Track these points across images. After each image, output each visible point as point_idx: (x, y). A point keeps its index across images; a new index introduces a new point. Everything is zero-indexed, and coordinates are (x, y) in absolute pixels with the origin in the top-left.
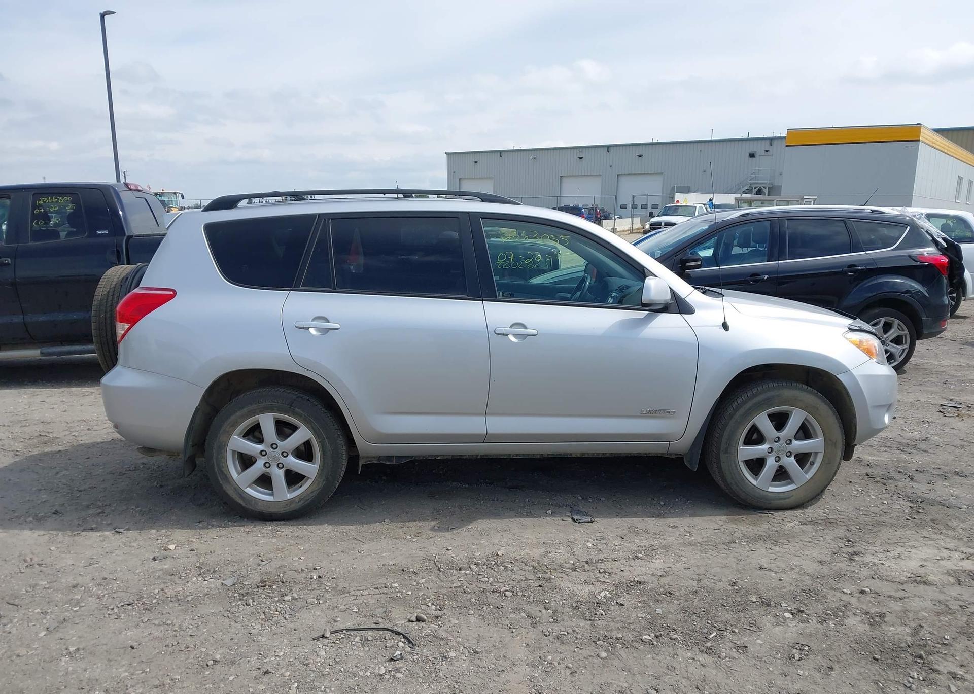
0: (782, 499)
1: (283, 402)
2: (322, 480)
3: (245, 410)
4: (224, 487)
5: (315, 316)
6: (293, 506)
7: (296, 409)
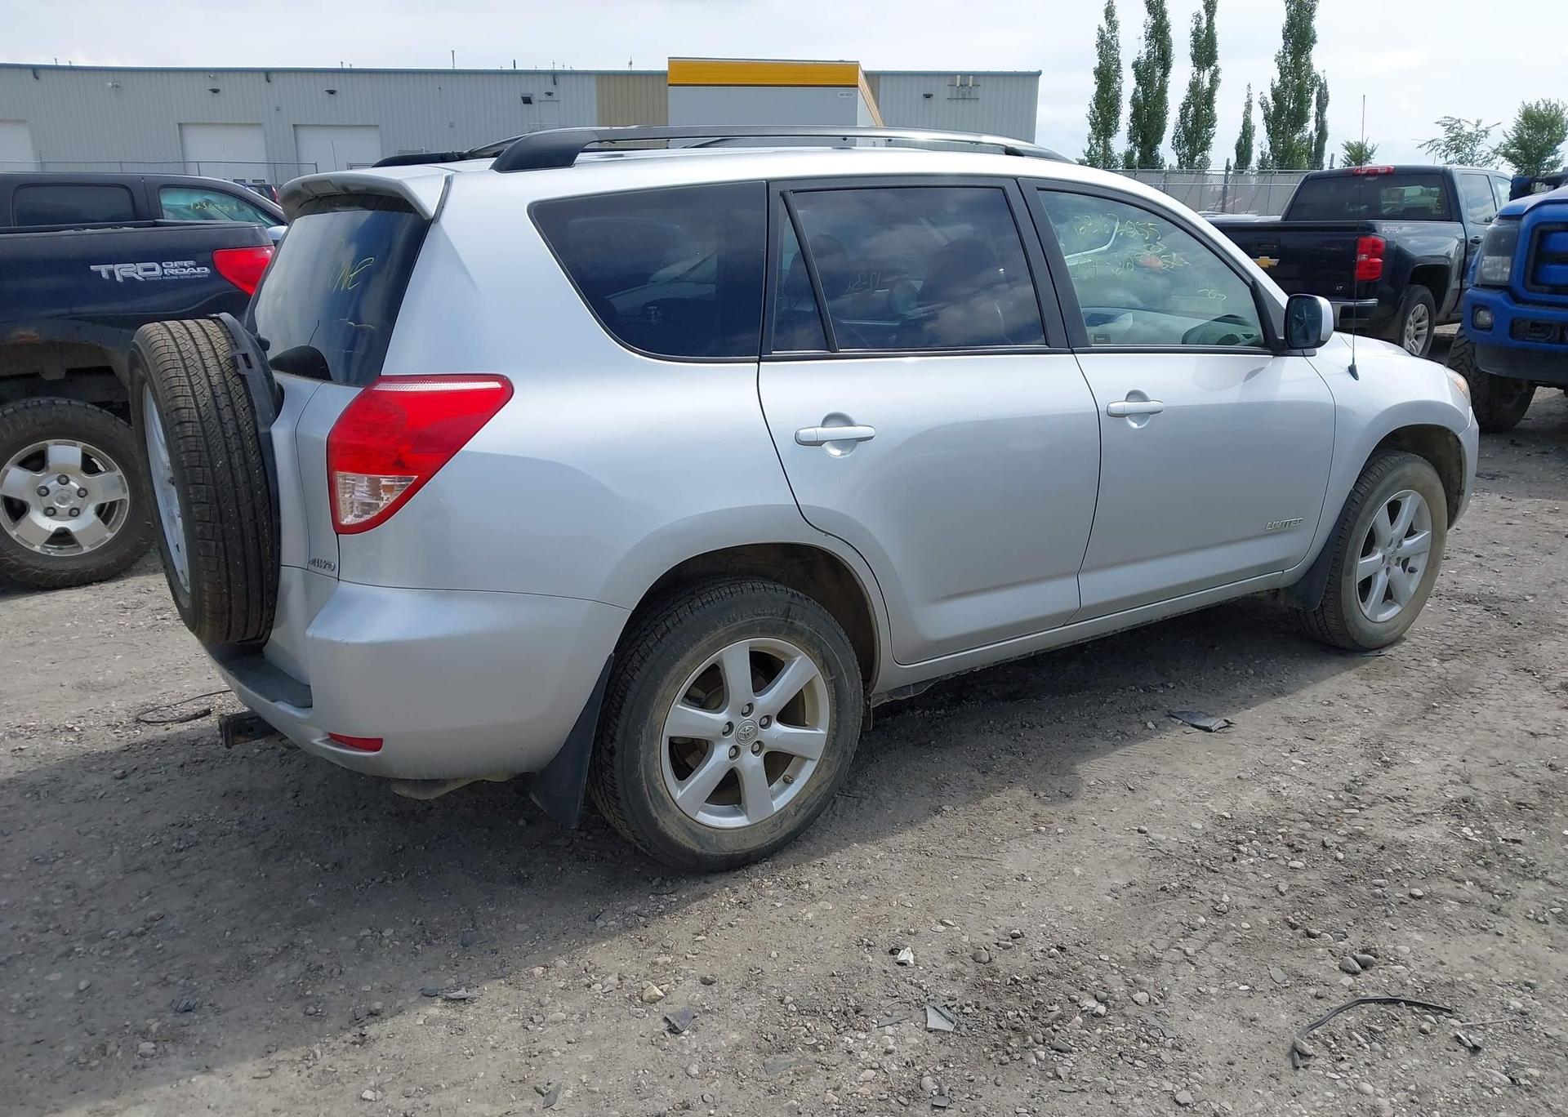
1: (774, 611)
2: (836, 758)
3: (704, 643)
4: (661, 823)
5: (825, 415)
6: (786, 825)
7: (797, 622)
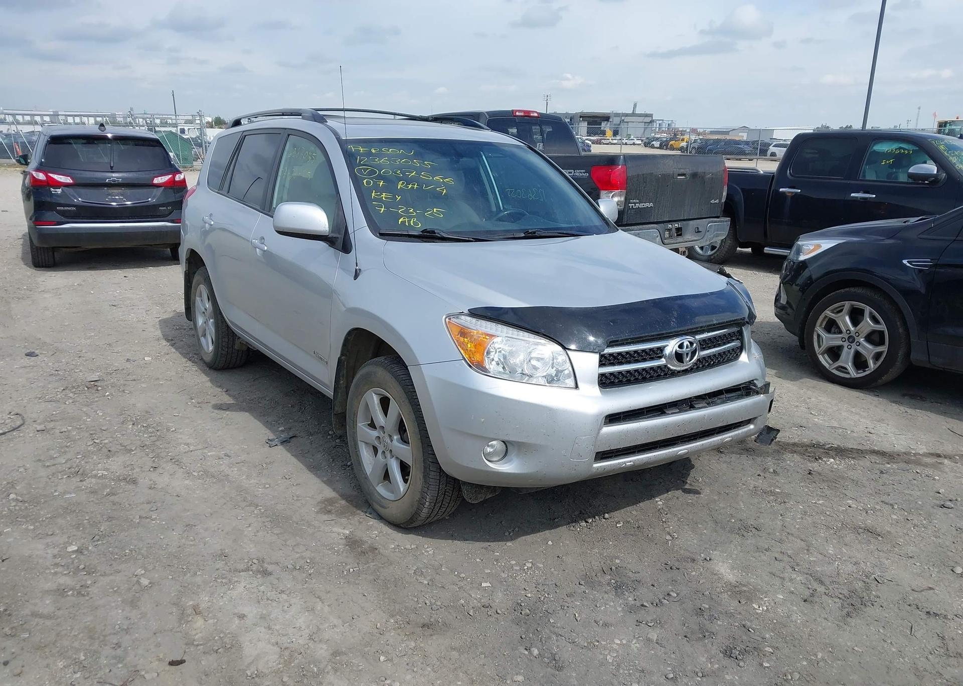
0: (380, 506)
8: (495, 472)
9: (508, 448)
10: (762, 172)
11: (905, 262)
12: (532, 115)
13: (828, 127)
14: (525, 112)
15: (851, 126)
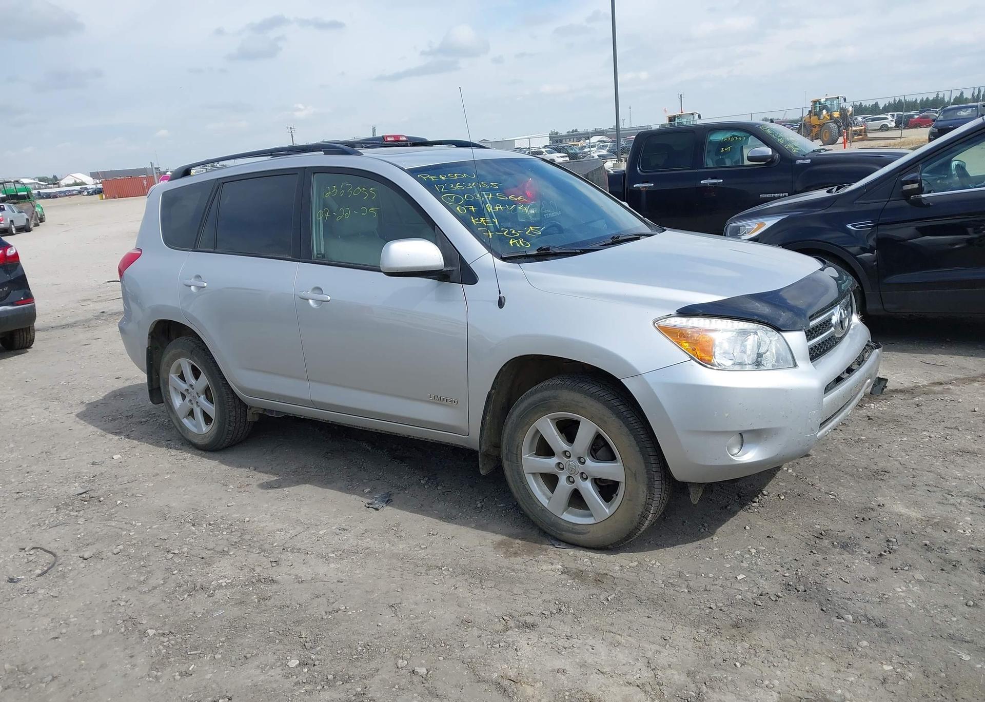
0: (575, 533)
1: (187, 350)
3: (171, 354)
7: (194, 357)
8: (740, 464)
9: (745, 437)
10: (612, 172)
11: (849, 226)
12: (401, 139)
13: (557, 133)
14: (394, 136)
15: (576, 130)
